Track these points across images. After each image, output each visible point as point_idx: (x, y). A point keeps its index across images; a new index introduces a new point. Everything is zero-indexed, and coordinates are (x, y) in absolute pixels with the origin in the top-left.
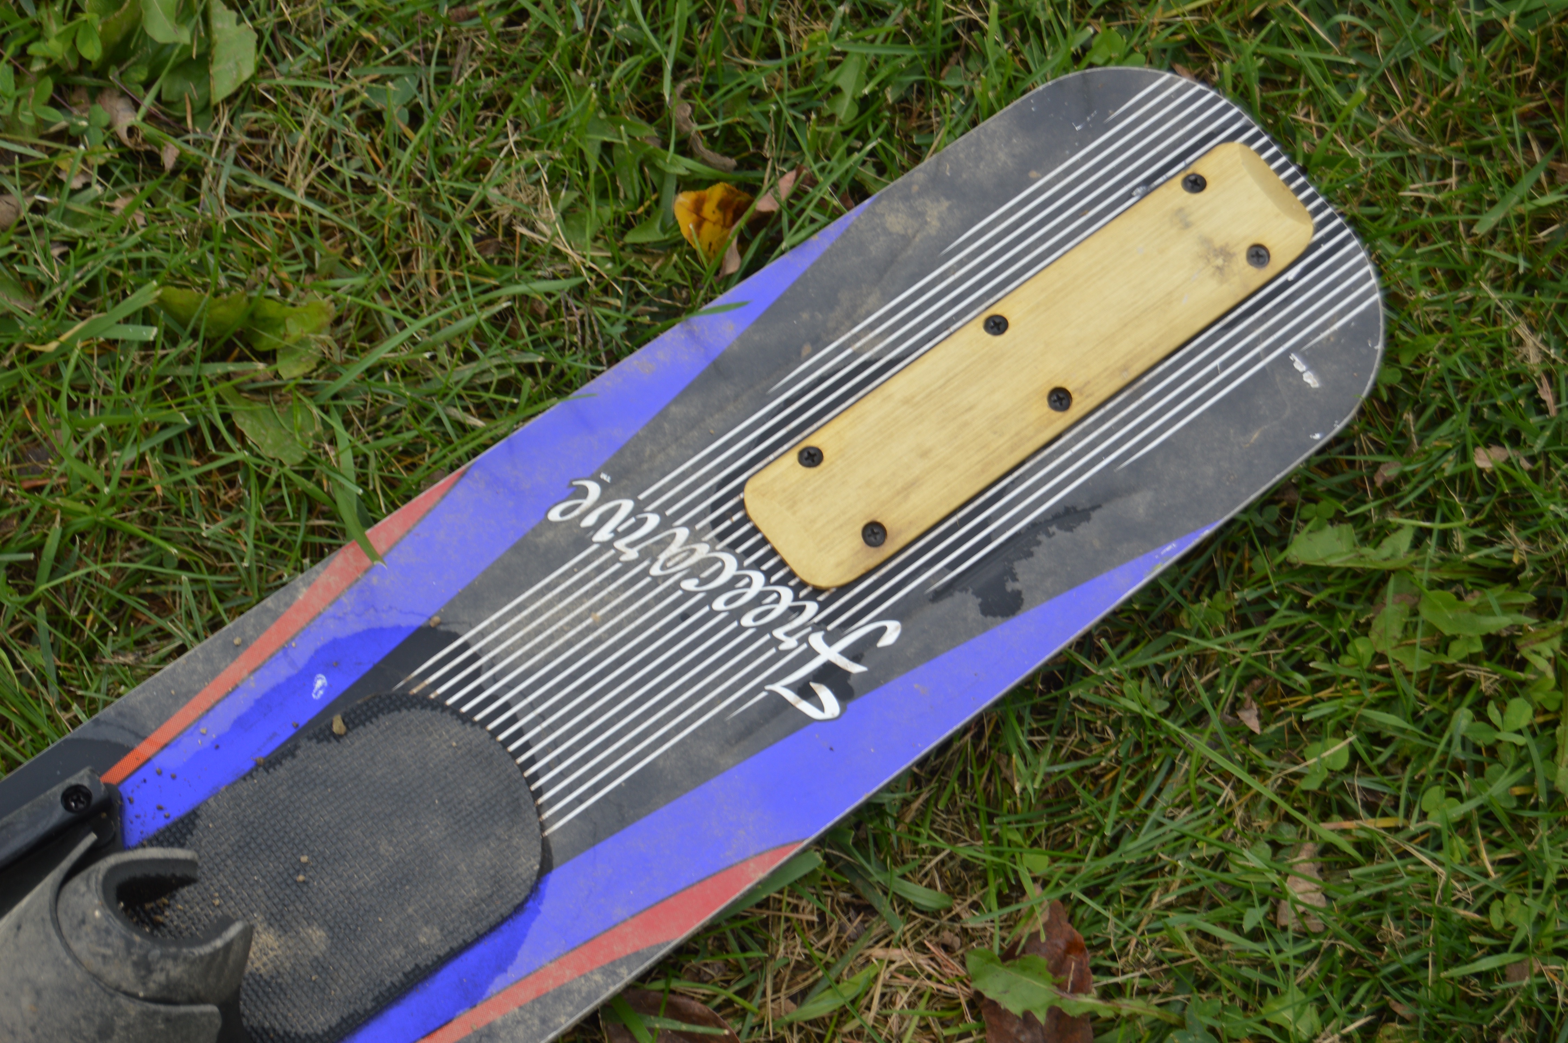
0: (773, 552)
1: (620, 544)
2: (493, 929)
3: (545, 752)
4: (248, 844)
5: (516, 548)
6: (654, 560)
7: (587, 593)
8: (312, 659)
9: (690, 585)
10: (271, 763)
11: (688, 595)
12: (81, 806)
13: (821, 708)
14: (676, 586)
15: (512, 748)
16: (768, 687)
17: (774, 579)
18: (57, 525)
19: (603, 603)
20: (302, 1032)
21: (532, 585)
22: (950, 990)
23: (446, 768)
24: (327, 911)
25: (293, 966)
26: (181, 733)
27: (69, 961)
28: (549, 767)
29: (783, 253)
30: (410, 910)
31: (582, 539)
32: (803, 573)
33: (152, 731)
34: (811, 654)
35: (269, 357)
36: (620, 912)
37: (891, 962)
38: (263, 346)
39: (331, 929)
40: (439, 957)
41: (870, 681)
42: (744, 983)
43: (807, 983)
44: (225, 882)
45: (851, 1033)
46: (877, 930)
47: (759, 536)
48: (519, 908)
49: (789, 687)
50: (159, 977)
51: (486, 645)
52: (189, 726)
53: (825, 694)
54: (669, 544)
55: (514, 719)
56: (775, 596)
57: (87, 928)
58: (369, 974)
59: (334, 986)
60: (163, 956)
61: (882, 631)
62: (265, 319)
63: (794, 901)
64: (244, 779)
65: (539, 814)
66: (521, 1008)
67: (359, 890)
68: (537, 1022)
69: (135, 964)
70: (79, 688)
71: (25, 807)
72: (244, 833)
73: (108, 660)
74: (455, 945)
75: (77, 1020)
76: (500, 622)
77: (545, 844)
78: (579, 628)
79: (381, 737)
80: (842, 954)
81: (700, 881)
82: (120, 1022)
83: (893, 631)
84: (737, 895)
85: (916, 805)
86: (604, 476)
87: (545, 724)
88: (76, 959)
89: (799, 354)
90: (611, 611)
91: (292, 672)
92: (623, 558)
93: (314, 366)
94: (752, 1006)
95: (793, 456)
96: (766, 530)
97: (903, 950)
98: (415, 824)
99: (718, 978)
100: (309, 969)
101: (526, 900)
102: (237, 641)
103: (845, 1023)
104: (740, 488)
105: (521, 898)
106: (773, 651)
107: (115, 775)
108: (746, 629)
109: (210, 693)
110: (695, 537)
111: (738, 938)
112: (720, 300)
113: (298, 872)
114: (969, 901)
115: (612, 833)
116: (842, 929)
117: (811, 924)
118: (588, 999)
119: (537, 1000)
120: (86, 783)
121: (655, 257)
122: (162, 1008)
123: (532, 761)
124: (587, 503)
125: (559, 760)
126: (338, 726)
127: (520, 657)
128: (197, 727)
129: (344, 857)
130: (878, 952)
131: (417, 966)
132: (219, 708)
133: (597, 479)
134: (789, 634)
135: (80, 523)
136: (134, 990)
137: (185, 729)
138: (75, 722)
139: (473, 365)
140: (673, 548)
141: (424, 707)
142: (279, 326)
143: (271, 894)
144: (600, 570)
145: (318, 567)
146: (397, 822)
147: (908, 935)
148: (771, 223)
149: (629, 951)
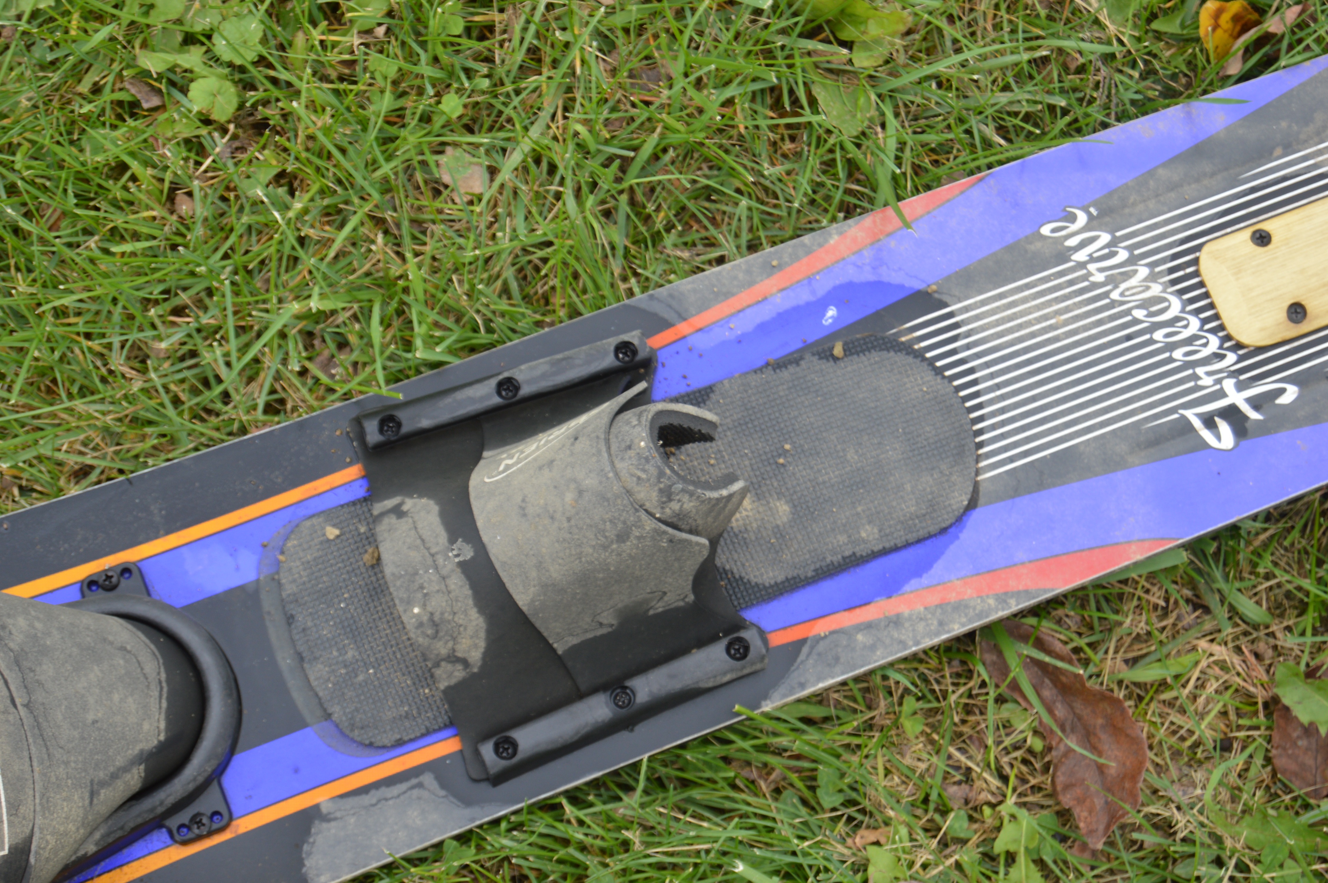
0: (1212, 306)
1: (1092, 267)
2: (919, 541)
3: (993, 414)
4: (746, 423)
5: (1009, 249)
6: (1116, 287)
7: (1056, 298)
8: (829, 293)
9: (1139, 314)
10: (779, 365)
11: (1136, 321)
12: (627, 359)
13: (1219, 438)
14: (1128, 312)
15: (969, 404)
16: (1181, 411)
17: (1207, 327)
18: (656, 136)
19: (1067, 310)
20: (754, 580)
21: (1015, 281)
22: (1252, 689)
23: (914, 406)
24: (795, 492)
25: (759, 527)
26: (714, 323)
27: (611, 475)
28: (993, 427)
29: (1276, 70)
30: (859, 509)
31: (1063, 255)
32: (1232, 329)
33: (693, 316)
34: (1221, 394)
35: (848, 45)
36: (1021, 556)
37: (1211, 655)
38: (844, 36)
39: (795, 506)
40: (873, 552)
41: (1263, 429)
42: (1092, 639)
43: (1140, 653)
44: (722, 448)
45: (1164, 701)
46: (1208, 626)
47: (1203, 290)
48: (943, 531)
49: (1198, 415)
50: (675, 506)
51: (968, 318)
52: (722, 319)
53: (1224, 427)
54: (1130, 277)
55: (975, 382)
56: (1204, 341)
57: (631, 453)
58: (815, 550)
59: (786, 551)
60: (683, 490)
61: (1282, 391)
62: (851, 15)
63: (1147, 585)
64: (755, 372)
65: (977, 462)
66: (926, 608)
67: (824, 482)
68: (935, 622)
69: (661, 491)
70: (640, 267)
71: (584, 348)
72: (745, 414)
73: (669, 251)
74: (887, 545)
75: (604, 522)
76: (983, 303)
77: (976, 485)
78: (1044, 324)
79: (869, 368)
80: (1174, 637)
81: (1090, 549)
82: (636, 532)
83: (1291, 394)
84: (1116, 568)
85: (1263, 537)
86: (1092, 210)
87: (999, 393)
88: (617, 474)
89: (1271, 153)
90: (1072, 318)
91: (812, 299)
92: (1092, 279)
93: (881, 62)
94: (1096, 658)
95: (1247, 233)
96: (1211, 286)
97: (1223, 648)
98: (879, 443)
99: (1074, 628)
100: (770, 533)
101: (950, 526)
102: (775, 263)
103: (1162, 692)
104: (1199, 248)
105: (948, 523)
106: (1192, 384)
107: (656, 341)
108: (1175, 360)
109: (744, 298)
110: (1153, 277)
111: (1098, 602)
112: (1219, 93)
113: (780, 456)
114: (1285, 624)
115: (1030, 492)
116: (1179, 618)
117: (1156, 607)
118: (980, 616)
119: (940, 606)
120: (636, 342)
121: (1169, 46)
122: (670, 530)
123: (981, 419)
124: (1074, 227)
125: (1003, 423)
126: (838, 350)
127: (992, 335)
128: (728, 322)
129: (818, 453)
130: (1203, 644)
131: (854, 554)
132: (748, 311)
133: (1085, 210)
134: (1209, 374)
135: (673, 139)
136: (654, 511)
137: (718, 321)
138: (630, 293)
139: (1008, 94)
140: (1133, 282)
141: (908, 354)
142: (861, 23)
143: (755, 467)
144: (1071, 283)
145: (850, 222)
146: (866, 438)
147: (1230, 638)
148: (1273, 41)
149: (1021, 588)
